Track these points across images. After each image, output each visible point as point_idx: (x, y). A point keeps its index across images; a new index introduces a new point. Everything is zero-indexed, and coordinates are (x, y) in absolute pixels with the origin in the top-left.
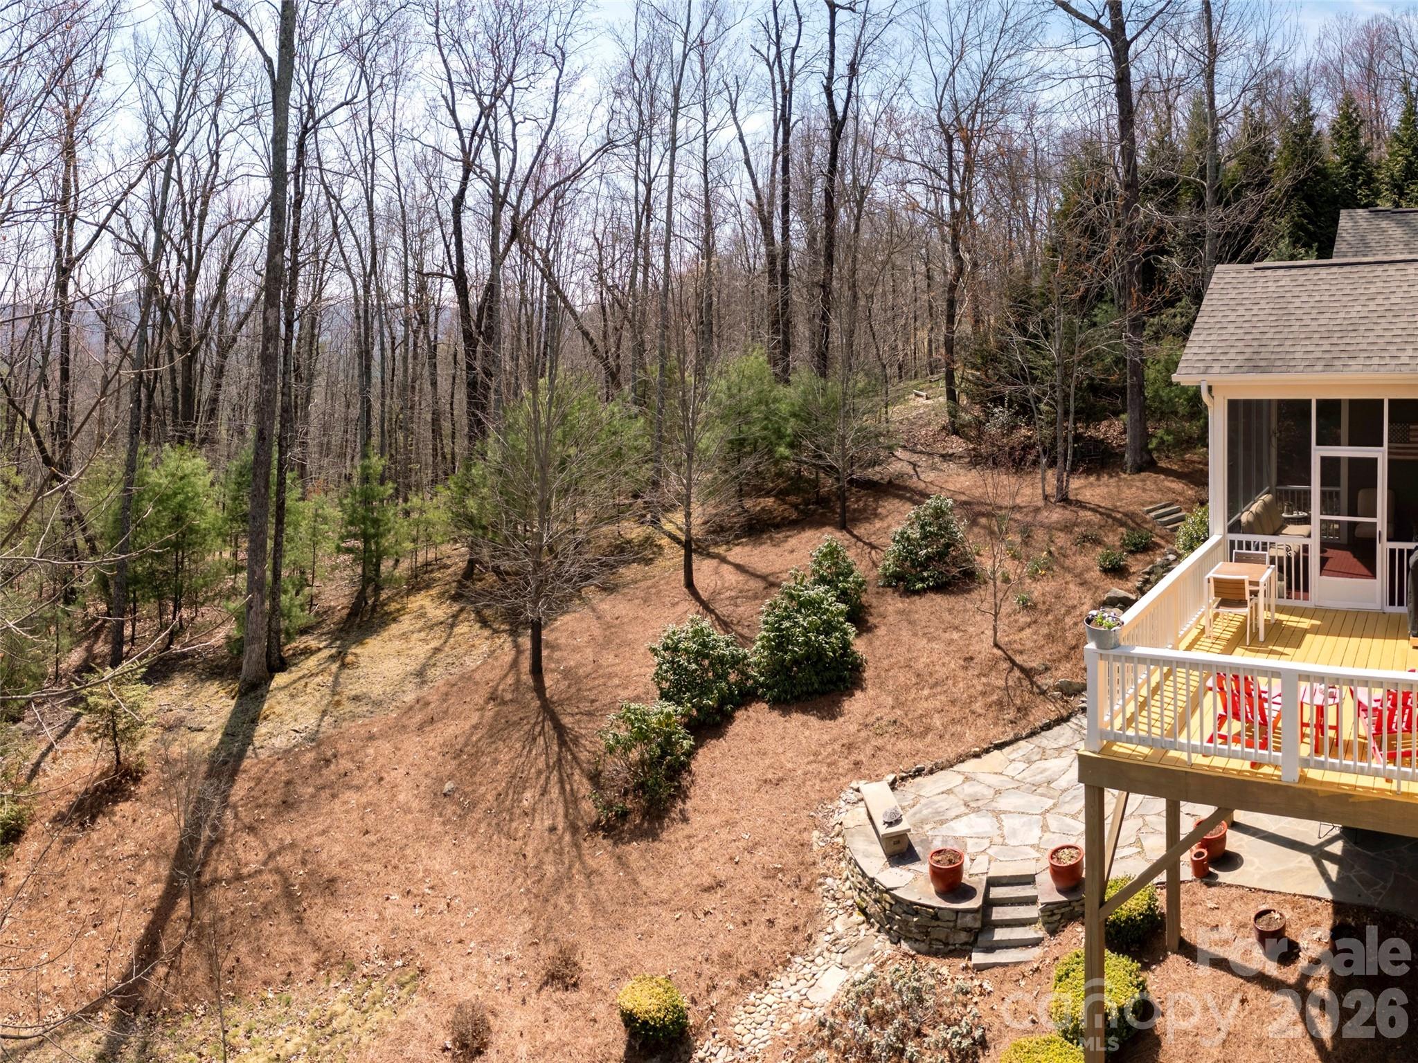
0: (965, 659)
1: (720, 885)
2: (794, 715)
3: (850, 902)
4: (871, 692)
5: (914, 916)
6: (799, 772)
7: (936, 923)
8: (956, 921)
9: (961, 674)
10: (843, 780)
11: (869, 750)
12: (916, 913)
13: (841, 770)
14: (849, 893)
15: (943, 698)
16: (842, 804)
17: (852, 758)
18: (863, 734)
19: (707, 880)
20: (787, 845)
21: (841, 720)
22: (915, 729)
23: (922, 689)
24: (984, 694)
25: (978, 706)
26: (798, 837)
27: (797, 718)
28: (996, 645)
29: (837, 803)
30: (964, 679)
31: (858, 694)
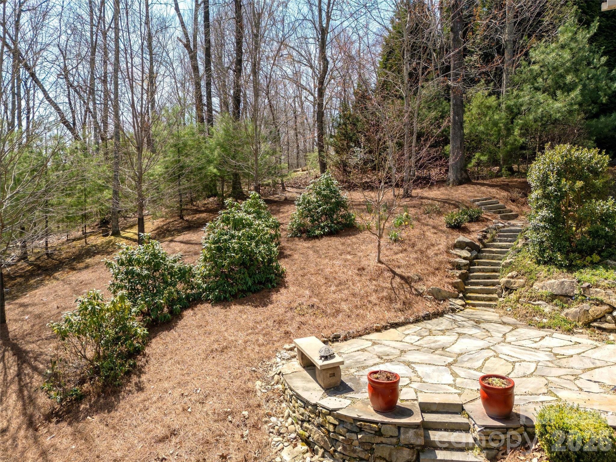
0: (359, 270)
1: (174, 433)
2: (233, 307)
3: (293, 435)
4: (292, 289)
5: (357, 433)
6: (240, 342)
7: (379, 440)
8: (398, 437)
9: (358, 278)
10: (277, 344)
11: (295, 325)
12: (361, 430)
13: (275, 338)
14: (292, 428)
15: (346, 292)
16: (278, 360)
17: (282, 330)
18: (289, 314)
19: (160, 431)
20: (235, 393)
21: (270, 306)
22: (329, 311)
23: (330, 286)
24: (376, 291)
25: (373, 298)
26: (243, 386)
27: (235, 309)
28: (380, 262)
29: (273, 360)
30: (360, 281)
31: (283, 290)
